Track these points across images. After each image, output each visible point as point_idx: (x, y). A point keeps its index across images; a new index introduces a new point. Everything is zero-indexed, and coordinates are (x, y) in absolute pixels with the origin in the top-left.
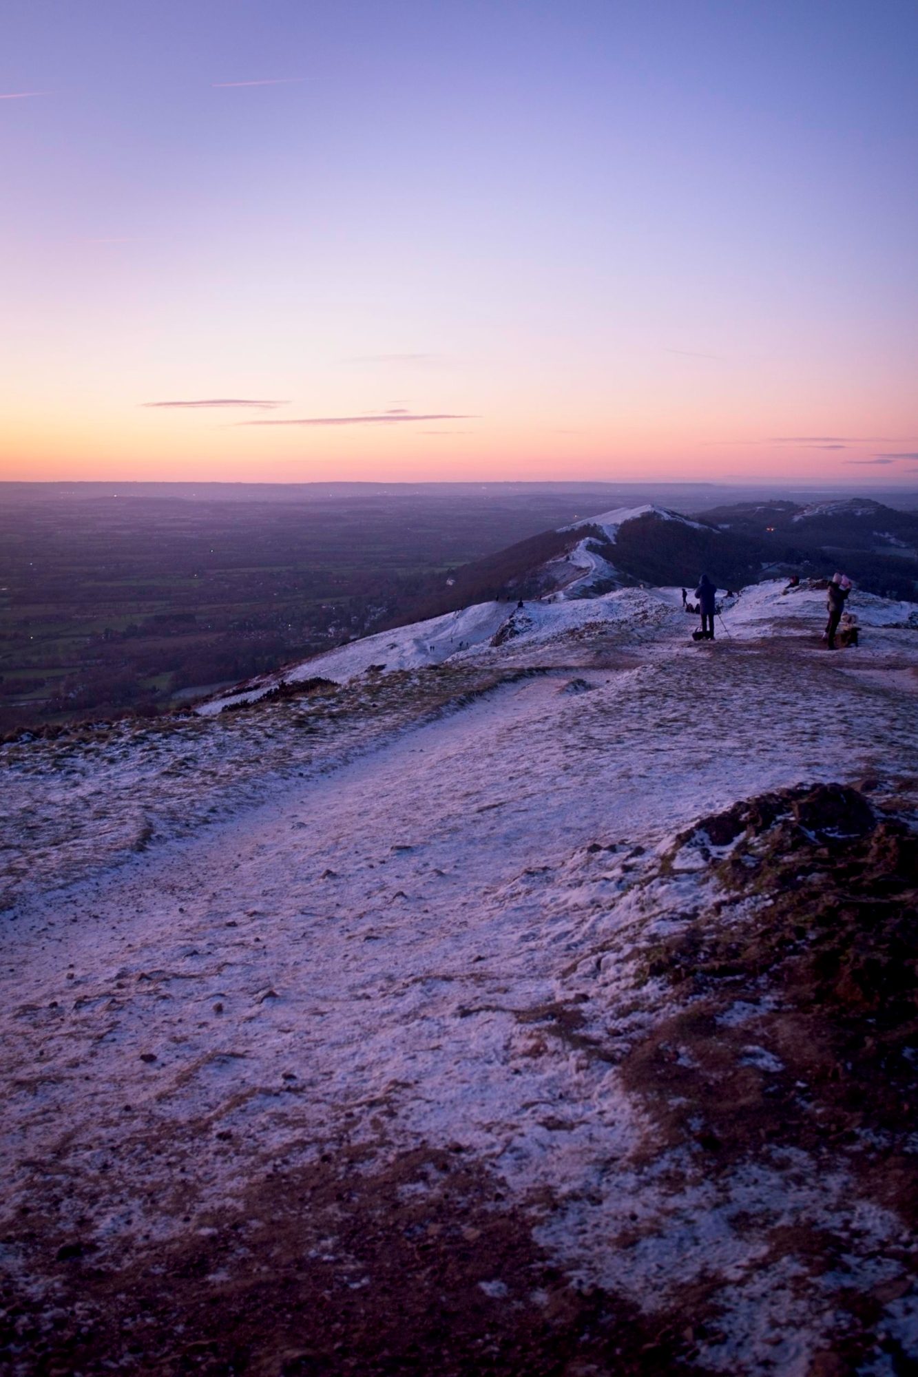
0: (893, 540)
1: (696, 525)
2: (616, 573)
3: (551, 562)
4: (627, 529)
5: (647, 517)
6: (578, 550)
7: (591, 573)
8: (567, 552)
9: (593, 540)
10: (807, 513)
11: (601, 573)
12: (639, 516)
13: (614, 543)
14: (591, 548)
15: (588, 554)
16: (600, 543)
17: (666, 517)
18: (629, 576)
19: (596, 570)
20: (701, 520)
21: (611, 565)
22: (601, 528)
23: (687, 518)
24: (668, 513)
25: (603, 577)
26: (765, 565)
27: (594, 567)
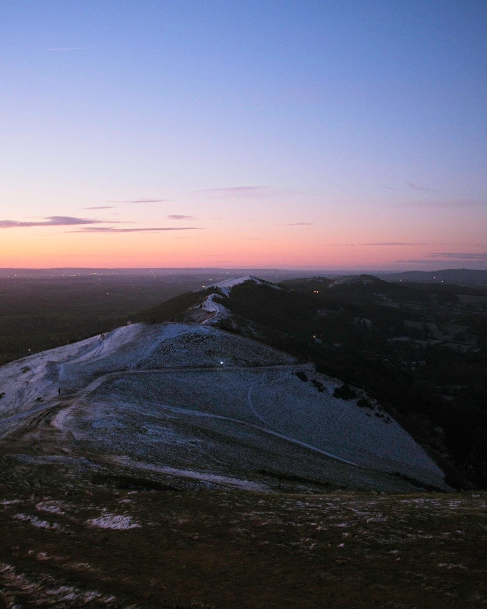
0: (385, 298)
1: (277, 288)
2: (232, 315)
3: (191, 308)
4: (236, 289)
5: (247, 283)
6: (207, 301)
7: (216, 315)
8: (201, 302)
9: (217, 295)
10: (336, 283)
11: (222, 315)
12: (243, 282)
13: (229, 297)
14: (215, 300)
15: (213, 303)
16: (221, 297)
17: (259, 282)
18: (240, 317)
19: (219, 313)
20: (279, 285)
21: (228, 310)
22: (221, 289)
23: (271, 284)
24: (260, 280)
25: (223, 318)
26: (318, 311)
27: (218, 311)
